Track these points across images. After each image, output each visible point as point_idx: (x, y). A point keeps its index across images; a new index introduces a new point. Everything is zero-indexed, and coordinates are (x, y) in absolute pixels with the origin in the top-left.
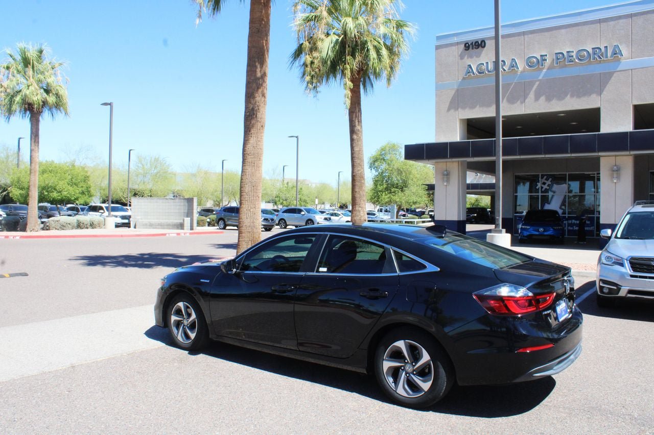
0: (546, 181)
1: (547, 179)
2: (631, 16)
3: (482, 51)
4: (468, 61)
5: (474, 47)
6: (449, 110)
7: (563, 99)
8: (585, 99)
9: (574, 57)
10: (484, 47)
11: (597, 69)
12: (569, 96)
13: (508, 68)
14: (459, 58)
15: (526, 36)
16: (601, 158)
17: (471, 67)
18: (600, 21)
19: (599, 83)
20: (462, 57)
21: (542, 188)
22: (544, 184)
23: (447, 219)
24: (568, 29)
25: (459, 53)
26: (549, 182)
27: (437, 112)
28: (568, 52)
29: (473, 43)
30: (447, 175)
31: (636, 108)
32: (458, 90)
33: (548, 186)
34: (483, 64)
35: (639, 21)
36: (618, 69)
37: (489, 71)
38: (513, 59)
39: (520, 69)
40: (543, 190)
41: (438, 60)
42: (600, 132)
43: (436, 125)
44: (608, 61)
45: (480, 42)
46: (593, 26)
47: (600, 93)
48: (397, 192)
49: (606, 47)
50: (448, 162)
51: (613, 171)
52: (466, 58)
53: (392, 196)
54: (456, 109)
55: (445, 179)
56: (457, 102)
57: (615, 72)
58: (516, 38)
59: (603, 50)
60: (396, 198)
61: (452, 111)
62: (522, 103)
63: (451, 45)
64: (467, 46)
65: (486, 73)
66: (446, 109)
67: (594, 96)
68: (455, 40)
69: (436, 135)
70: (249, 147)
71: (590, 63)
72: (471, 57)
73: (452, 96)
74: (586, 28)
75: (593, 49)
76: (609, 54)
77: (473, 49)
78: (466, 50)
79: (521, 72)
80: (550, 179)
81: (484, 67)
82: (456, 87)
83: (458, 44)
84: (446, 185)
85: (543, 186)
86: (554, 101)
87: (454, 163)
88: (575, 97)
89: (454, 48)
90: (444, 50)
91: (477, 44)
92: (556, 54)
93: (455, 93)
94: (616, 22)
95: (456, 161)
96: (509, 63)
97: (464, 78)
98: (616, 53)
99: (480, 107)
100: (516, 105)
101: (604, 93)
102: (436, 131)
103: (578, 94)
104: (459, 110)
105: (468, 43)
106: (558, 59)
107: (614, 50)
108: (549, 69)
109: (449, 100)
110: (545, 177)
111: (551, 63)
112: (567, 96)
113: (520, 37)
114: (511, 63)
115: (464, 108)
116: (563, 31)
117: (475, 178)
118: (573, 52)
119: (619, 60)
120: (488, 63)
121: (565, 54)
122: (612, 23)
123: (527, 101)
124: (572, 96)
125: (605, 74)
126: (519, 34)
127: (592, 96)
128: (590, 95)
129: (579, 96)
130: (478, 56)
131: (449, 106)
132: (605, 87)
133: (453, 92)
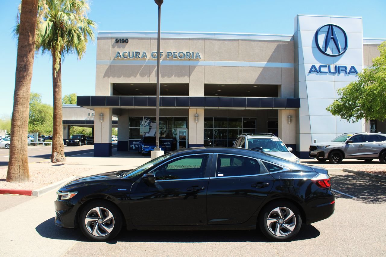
0: (146, 121)
1: (147, 120)
2: (204, 39)
3: (126, 45)
4: (117, 50)
5: (121, 42)
6: (104, 77)
7: (171, 77)
8: (182, 78)
9: (177, 55)
10: (128, 42)
11: (187, 63)
12: (173, 76)
13: (141, 57)
14: (112, 47)
15: (151, 40)
16: (189, 110)
17: (119, 53)
18: (190, 39)
19: (189, 71)
20: (113, 47)
21: (144, 124)
22: (146, 122)
23: (102, 143)
24: (174, 40)
25: (112, 44)
26: (148, 121)
27: (96, 77)
28: (174, 52)
29: (121, 39)
30: (102, 116)
31: (206, 85)
32: (110, 66)
33: (148, 123)
34: (127, 52)
35: (208, 42)
36: (198, 65)
37: (130, 57)
38: (144, 52)
39: (148, 58)
40: (145, 125)
41: (98, 46)
42: (189, 96)
43: (96, 85)
44: (193, 60)
45: (125, 40)
46: (187, 41)
47: (189, 76)
48: (38, 124)
49: (193, 53)
50: (103, 108)
51: (196, 117)
52: (116, 47)
53: (35, 127)
54: (109, 77)
55: (101, 118)
56: (109, 73)
57: (197, 66)
58: (146, 40)
59: (191, 54)
60: (37, 128)
61: (106, 78)
62: (148, 77)
63: (108, 38)
64: (117, 41)
65: (128, 58)
66: (103, 76)
67: (186, 77)
68: (110, 36)
69: (96, 91)
70: (21, 93)
71: (184, 60)
72: (120, 47)
73: (106, 69)
74: (183, 41)
75: (186, 53)
76: (194, 57)
77: (120, 43)
78: (116, 43)
79: (148, 60)
80: (149, 120)
81: (127, 54)
82: (109, 64)
83: (111, 38)
84: (102, 122)
85: (145, 123)
86: (166, 78)
87: (107, 109)
88: (177, 77)
89: (109, 40)
90: (103, 41)
91: (123, 40)
92: (168, 52)
93: (108, 68)
94: (198, 41)
95: (108, 108)
96: (142, 54)
97: (114, 59)
98: (198, 57)
99: (124, 77)
100: (145, 78)
101: (191, 76)
102: (96, 89)
103: (179, 75)
104: (111, 77)
105: (118, 39)
106: (169, 55)
107: (197, 55)
108: (163, 60)
109: (105, 71)
110: (146, 118)
111: (165, 57)
112: (172, 75)
113: (148, 40)
114: (143, 54)
115: (114, 76)
116: (171, 41)
117: (88, 117)
118: (177, 53)
119: (198, 60)
120: (129, 52)
121: (173, 53)
122: (195, 41)
123: (151, 76)
124: (175, 76)
125: (192, 66)
126: (148, 39)
127: (185, 77)
128: (184, 76)
129: (179, 77)
130: (124, 47)
131: (105, 74)
132: (192, 73)
133: (107, 67)
